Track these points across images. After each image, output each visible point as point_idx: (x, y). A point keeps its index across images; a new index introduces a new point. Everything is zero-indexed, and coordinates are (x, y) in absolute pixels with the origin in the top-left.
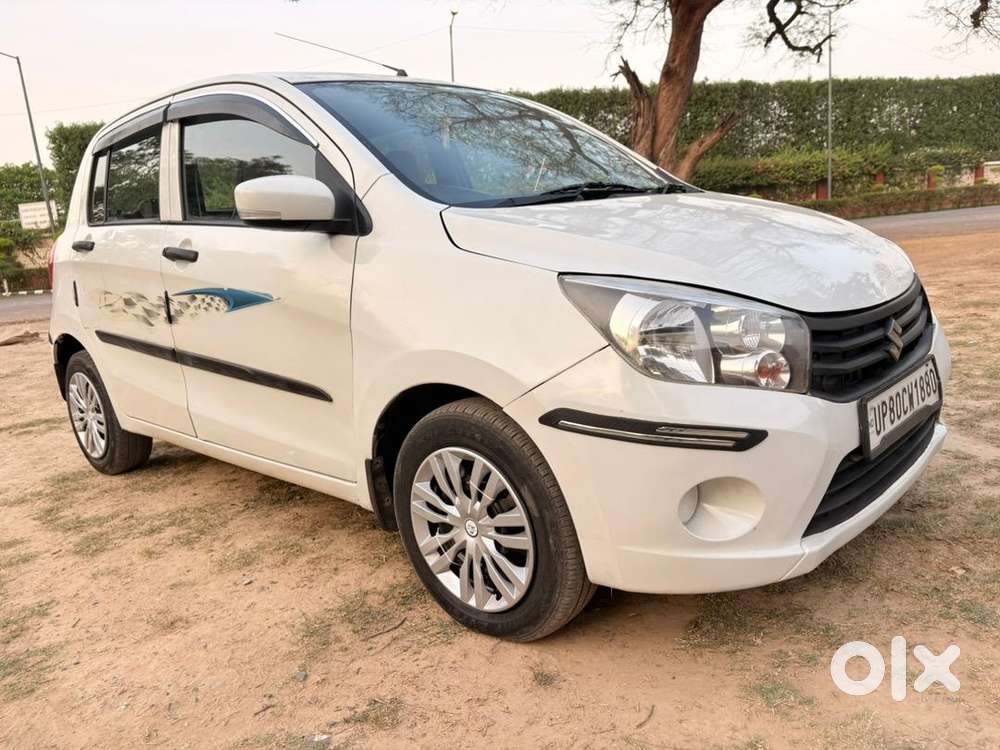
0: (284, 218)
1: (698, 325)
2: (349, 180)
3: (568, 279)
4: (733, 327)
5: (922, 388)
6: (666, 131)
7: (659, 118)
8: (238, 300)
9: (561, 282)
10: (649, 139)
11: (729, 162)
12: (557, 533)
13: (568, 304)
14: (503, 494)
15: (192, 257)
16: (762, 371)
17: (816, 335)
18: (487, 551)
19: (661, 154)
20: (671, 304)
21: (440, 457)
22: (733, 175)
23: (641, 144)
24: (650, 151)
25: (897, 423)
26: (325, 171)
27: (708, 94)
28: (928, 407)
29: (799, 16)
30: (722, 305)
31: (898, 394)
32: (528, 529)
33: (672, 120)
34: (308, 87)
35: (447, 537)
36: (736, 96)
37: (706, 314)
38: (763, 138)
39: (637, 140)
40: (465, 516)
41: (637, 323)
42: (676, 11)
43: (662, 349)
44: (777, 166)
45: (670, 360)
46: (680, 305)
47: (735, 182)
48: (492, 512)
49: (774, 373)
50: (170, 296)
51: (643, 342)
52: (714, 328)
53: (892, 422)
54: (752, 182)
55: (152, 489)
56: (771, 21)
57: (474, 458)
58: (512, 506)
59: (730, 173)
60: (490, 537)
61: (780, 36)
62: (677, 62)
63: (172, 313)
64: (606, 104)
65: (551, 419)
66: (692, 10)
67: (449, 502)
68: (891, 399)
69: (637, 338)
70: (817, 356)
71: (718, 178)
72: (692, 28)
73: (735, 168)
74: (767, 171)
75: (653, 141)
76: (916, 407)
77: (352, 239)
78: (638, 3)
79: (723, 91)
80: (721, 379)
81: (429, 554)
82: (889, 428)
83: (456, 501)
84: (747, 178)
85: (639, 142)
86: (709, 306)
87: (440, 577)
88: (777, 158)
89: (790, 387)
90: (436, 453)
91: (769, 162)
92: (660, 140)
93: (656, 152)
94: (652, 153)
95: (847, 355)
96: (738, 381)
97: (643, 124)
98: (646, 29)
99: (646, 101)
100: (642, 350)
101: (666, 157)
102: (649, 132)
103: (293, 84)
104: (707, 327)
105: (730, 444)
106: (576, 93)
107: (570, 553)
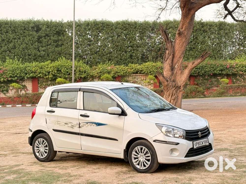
0: (115, 113)
1: (172, 131)
2: (123, 108)
3: (156, 124)
4: (176, 131)
5: (205, 142)
6: (178, 56)
7: (175, 51)
8: (99, 124)
9: (156, 125)
10: (171, 59)
11: (212, 62)
12: (154, 156)
13: (157, 127)
14: (147, 152)
15: (88, 116)
16: (179, 136)
17: (186, 133)
18: (144, 160)
19: (176, 66)
20: (169, 128)
21: (137, 148)
22: (215, 68)
23: (167, 62)
24: (171, 65)
25: (199, 146)
26: (118, 106)
27: (202, 27)
28: (206, 145)
29: (238, 8)
30: (175, 128)
31: (200, 142)
32: (150, 156)
33: (181, 52)
34: (112, 90)
35: (138, 159)
36: (216, 29)
37: (173, 129)
38: (230, 50)
39: (165, 60)
40: (141, 156)
41: (165, 130)
42: (183, 10)
43: (168, 133)
44: (237, 65)
45: (169, 135)
46: (170, 128)
47: (215, 72)
48: (145, 155)
49: (181, 137)
50: (80, 123)
51: (166, 132)
52: (174, 131)
53: (198, 145)
54: (224, 72)
55: (67, 163)
56: (225, 10)
57: (143, 147)
58: (148, 153)
59: (213, 67)
60: (144, 158)
61: (230, 16)
62: (183, 29)
63: (80, 126)
64: (150, 29)
65: (154, 141)
66: (190, 10)
67: (138, 154)
68: (198, 142)
69: (165, 132)
70: (186, 135)
71: (206, 70)
72: (190, 16)
73: (215, 65)
74: (232, 67)
75: (172, 60)
76: (203, 145)
77: (124, 116)
78: (167, 1)
79: (210, 26)
80: (175, 137)
81: (135, 162)
82: (198, 146)
83: (140, 154)
84: (222, 70)
85: (166, 60)
86: (174, 128)
87: (136, 166)
88: (237, 61)
89: (183, 139)
90: (137, 147)
91: (233, 62)
92: (175, 60)
93: (174, 65)
94: (172, 65)
95: (192, 136)
96: (176, 137)
97: (168, 54)
98: (171, 9)
99: (170, 44)
100: (165, 133)
101: (178, 68)
102: (171, 57)
103: (110, 90)
104: (173, 131)
105: (175, 144)
106: (136, 23)
107: (156, 158)
